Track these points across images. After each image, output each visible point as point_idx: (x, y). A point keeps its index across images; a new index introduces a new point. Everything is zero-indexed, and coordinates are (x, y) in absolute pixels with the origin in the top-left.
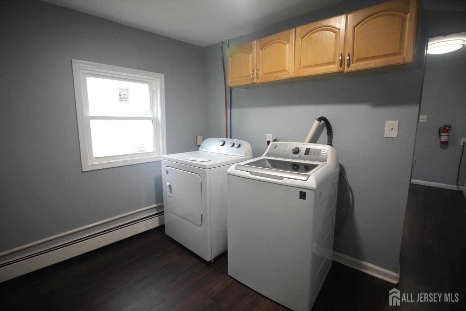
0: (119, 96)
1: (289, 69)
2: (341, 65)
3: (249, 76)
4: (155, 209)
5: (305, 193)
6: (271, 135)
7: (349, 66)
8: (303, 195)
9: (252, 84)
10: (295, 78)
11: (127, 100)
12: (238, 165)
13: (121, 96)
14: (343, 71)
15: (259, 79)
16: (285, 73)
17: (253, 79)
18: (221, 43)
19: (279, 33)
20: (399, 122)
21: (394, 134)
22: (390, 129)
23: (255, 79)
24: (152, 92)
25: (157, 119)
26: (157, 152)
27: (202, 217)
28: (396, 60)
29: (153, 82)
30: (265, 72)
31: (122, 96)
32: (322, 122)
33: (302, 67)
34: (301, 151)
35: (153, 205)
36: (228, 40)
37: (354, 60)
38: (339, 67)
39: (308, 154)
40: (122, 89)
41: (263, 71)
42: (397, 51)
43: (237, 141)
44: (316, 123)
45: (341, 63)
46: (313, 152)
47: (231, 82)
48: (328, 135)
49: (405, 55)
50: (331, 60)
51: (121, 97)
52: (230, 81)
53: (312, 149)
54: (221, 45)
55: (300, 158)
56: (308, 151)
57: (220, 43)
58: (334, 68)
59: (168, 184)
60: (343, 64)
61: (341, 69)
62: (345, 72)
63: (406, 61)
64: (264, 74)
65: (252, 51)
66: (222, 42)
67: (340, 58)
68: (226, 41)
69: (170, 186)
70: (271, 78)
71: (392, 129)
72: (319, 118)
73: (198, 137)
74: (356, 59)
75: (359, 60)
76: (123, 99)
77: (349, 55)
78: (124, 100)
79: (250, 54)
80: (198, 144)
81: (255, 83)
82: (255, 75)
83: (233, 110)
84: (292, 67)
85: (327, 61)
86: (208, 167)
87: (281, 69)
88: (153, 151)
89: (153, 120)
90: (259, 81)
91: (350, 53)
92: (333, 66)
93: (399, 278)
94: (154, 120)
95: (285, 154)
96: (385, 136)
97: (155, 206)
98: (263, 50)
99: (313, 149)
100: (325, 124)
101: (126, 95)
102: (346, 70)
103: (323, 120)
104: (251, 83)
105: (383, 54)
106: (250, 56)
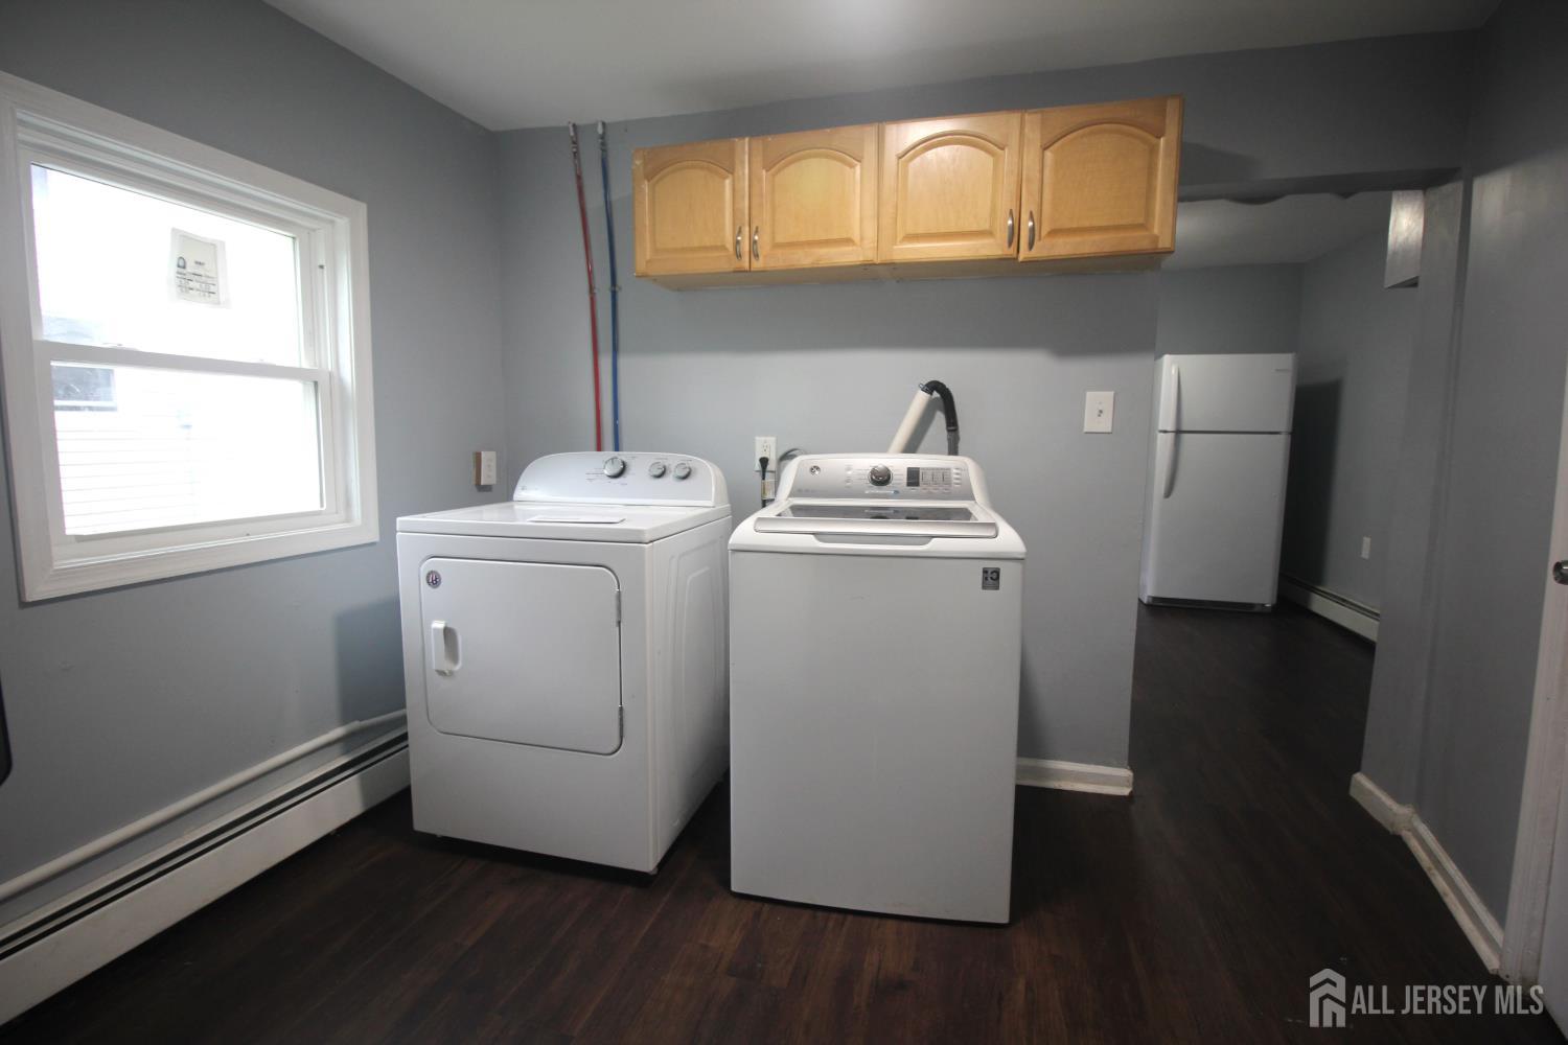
0: (177, 269)
1: (862, 239)
2: (1010, 243)
3: (723, 248)
4: (337, 749)
5: (997, 572)
6: (771, 440)
7: (1031, 245)
8: (991, 578)
9: (735, 272)
10: (879, 264)
11: (212, 289)
12: (759, 519)
13: (184, 267)
14: (1015, 256)
15: (761, 258)
16: (849, 249)
17: (739, 256)
18: (571, 129)
19: (828, 130)
20: (1115, 395)
21: (1105, 424)
22: (1097, 412)
23: (746, 258)
24: (311, 271)
25: (334, 378)
26: (337, 513)
27: (621, 720)
28: (1136, 241)
29: (314, 230)
30: (780, 239)
31: (189, 269)
32: (936, 394)
33: (900, 236)
34: (894, 477)
35: (331, 729)
36: (604, 124)
37: (1044, 233)
38: (1007, 245)
39: (917, 484)
40: (192, 239)
41: (773, 233)
42: (1141, 220)
43: (673, 460)
44: (922, 398)
45: (1014, 234)
46: (928, 477)
47: (648, 262)
48: (949, 431)
49: (1156, 231)
50: (985, 226)
51: (181, 270)
52: (648, 257)
53: (923, 469)
54: (572, 134)
55: (897, 494)
56: (914, 477)
57: (567, 129)
58: (991, 248)
59: (439, 625)
60: (1016, 239)
61: (1011, 251)
62: (1021, 258)
63: (1160, 245)
64: (776, 246)
65: (734, 169)
66: (574, 125)
67: (1010, 222)
68: (595, 125)
69: (448, 633)
70: (804, 259)
71: (1101, 411)
72: (927, 385)
73: (484, 455)
74: (1048, 230)
75: (1054, 233)
76: (191, 284)
77: (1031, 217)
78: (197, 285)
79: (727, 177)
80: (482, 483)
81: (746, 271)
82: (745, 246)
83: (624, 362)
84: (870, 232)
85: (975, 228)
86: (648, 537)
87: (836, 236)
88: (316, 507)
89: (316, 383)
90: (757, 265)
91: (1034, 213)
92: (986, 241)
93: (1131, 780)
94: (319, 383)
95: (848, 487)
96: (1085, 430)
97: (338, 732)
98: (773, 170)
99: (928, 469)
100: (941, 403)
101: (206, 266)
102: (1024, 254)
103: (938, 391)
104: (731, 270)
105: (1111, 223)
106: (728, 182)
